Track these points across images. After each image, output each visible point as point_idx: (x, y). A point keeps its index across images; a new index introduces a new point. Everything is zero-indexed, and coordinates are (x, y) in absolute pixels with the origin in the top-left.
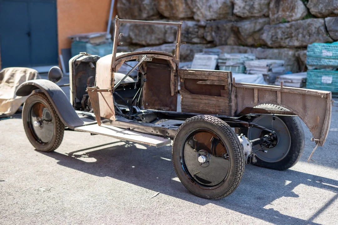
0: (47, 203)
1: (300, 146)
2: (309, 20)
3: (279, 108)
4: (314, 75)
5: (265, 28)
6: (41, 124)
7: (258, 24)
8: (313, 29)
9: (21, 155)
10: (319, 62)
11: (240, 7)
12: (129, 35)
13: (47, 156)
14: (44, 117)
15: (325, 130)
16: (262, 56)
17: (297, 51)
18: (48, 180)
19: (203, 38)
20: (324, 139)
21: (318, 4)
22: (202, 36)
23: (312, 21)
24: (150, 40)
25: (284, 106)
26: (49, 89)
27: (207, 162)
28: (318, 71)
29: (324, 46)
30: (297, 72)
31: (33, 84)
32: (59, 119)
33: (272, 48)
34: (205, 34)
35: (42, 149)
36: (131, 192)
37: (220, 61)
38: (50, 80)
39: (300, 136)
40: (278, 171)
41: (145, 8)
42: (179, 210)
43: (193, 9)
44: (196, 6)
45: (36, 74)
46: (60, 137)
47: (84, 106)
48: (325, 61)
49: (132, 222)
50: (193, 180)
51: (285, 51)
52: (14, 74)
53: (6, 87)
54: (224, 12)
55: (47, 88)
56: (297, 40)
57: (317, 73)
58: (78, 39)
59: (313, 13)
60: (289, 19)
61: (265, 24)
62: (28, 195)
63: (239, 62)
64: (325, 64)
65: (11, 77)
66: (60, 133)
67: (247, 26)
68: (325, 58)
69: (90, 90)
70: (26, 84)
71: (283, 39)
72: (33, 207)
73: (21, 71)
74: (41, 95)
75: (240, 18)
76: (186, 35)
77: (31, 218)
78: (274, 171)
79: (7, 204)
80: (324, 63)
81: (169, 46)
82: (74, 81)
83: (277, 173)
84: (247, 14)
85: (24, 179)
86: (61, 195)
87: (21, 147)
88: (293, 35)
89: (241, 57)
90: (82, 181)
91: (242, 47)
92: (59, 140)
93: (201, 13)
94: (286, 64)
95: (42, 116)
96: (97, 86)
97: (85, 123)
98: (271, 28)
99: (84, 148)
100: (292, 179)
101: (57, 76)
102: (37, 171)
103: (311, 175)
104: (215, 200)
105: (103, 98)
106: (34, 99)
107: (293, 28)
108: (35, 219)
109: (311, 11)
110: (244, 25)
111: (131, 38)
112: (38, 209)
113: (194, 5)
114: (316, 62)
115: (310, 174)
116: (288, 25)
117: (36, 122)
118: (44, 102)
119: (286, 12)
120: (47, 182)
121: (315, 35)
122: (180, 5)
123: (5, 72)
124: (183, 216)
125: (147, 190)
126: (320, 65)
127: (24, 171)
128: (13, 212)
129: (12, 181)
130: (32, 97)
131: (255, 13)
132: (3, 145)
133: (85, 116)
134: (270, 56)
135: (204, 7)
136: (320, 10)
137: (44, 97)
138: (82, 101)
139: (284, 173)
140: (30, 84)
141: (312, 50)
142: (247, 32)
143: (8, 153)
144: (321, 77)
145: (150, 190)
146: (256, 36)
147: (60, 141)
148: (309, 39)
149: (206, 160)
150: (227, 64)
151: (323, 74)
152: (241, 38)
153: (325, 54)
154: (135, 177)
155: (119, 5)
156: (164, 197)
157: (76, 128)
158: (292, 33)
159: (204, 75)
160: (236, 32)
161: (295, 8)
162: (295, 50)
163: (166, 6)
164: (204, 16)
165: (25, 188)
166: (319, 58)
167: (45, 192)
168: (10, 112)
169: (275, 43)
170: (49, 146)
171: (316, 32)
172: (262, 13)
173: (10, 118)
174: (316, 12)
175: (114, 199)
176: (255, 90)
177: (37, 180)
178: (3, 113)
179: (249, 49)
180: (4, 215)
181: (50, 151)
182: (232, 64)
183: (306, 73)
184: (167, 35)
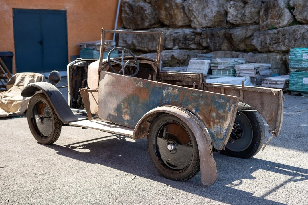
0: (41, 184)
1: (260, 137)
2: (295, 27)
3: (242, 104)
4: (296, 77)
5: (255, 34)
6: (42, 121)
7: (249, 31)
8: (299, 35)
9: (24, 147)
10: (300, 65)
11: (233, 15)
12: (133, 42)
13: (47, 147)
14: (45, 115)
15: (278, 123)
16: (253, 61)
17: (284, 55)
18: (45, 166)
19: (199, 44)
20: (278, 131)
21: (303, 11)
22: (199, 42)
23: (297, 27)
24: (152, 47)
25: (246, 103)
26: (48, 90)
27: (175, 149)
28: (300, 73)
29: (304, 50)
30: (285, 74)
31: (35, 86)
32: (57, 116)
33: (261, 52)
34: (201, 40)
35: (43, 142)
36: (112, 176)
37: (212, 65)
38: (50, 83)
39: (260, 128)
40: (243, 159)
41: (147, 17)
42: (150, 189)
43: (190, 18)
44: (193, 14)
45: (43, 78)
46: (58, 131)
47: (79, 105)
48: (305, 64)
49: (108, 197)
50: (164, 165)
51: (273, 56)
52: (24, 78)
53: (17, 89)
54: (219, 20)
55: (47, 89)
56: (284, 45)
57: (299, 75)
58: (85, 47)
59: (298, 20)
60: (277, 26)
61: (255, 30)
62: (27, 178)
63: (229, 66)
64: (306, 67)
65: (21, 81)
66: (58, 128)
67: (238, 33)
68: (305, 61)
69: (82, 91)
70: (29, 86)
71: (272, 44)
72: (30, 186)
73: (30, 76)
74: (42, 95)
75: (233, 26)
76: (184, 42)
77: (27, 194)
78: (239, 159)
79: (8, 184)
80: (304, 65)
81: (169, 52)
82: (71, 83)
83: (241, 160)
84: (240, 21)
85: (25, 165)
86: (54, 177)
87: (25, 140)
88: (280, 40)
89: (230, 61)
90: (74, 167)
91: (234, 52)
92: (57, 133)
93: (198, 21)
94: (274, 67)
95: (44, 113)
96: (88, 87)
97: (79, 119)
98: (260, 34)
99: (80, 141)
100: (253, 165)
101: (57, 79)
102: (37, 160)
103: (271, 162)
104: (182, 181)
105: (93, 97)
106: (36, 99)
107: (280, 33)
108: (30, 195)
109: (296, 18)
110: (236, 32)
111: (134, 45)
112: (34, 188)
113: (191, 14)
114: (298, 65)
115: (269, 162)
116: (275, 31)
117: (38, 118)
118: (45, 101)
119: (274, 19)
120: (43, 168)
121: (300, 40)
122: (179, 14)
123: (17, 76)
124: (152, 193)
125: (127, 173)
126: (302, 68)
127: (26, 159)
128: (13, 190)
129: (14, 167)
130: (34, 97)
131: (247, 21)
132: (11, 139)
133: (80, 113)
134: (260, 60)
135: (200, 15)
136: (304, 17)
137: (45, 97)
138: (78, 101)
139: (248, 160)
140: (32, 86)
141: (293, 54)
142: (239, 38)
143: (14, 146)
144: (302, 78)
145: (129, 174)
146: (248, 42)
147: (58, 135)
148: (295, 44)
149: (174, 148)
150: (218, 68)
151: (304, 76)
152: (234, 43)
153: (305, 57)
154: (119, 164)
155: (123, 15)
156: (140, 179)
157: (71, 123)
158: (280, 39)
159: (181, 76)
160: (229, 38)
161: (282, 16)
162: (282, 54)
163: (166, 15)
164: (200, 24)
165: (24, 172)
166: (300, 61)
167: (41, 176)
168: (20, 111)
169: (264, 48)
170: (49, 140)
171: (301, 38)
172: (253, 21)
173: (20, 117)
174: (301, 19)
175: (97, 181)
176: (222, 89)
177: (35, 166)
178: (14, 112)
179: (240, 54)
180: (5, 192)
181: (50, 143)
182: (223, 68)
183: (288, 76)
184: (167, 42)
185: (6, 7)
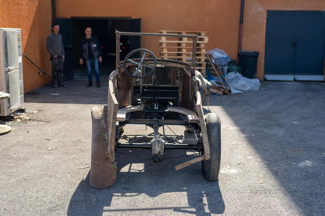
18: (68, 145)
36: (78, 162)
40: (205, 180)
62: (35, 149)
85: (60, 142)
86: (47, 153)
103: (218, 190)
120: (63, 146)
129: (53, 141)
156: (85, 170)
185: (261, 9)
